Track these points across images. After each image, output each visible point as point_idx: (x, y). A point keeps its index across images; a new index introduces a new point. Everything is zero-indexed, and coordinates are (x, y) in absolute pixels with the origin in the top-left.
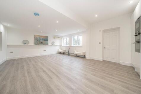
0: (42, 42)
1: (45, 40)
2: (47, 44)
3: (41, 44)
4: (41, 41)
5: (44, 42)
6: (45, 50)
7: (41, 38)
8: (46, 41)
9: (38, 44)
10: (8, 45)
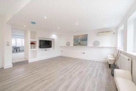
0: (79, 43)
1: (83, 40)
2: (86, 45)
3: (78, 45)
4: (79, 41)
5: (81, 42)
6: (84, 53)
7: (79, 38)
8: (84, 42)
9: (76, 45)
10: (60, 46)
